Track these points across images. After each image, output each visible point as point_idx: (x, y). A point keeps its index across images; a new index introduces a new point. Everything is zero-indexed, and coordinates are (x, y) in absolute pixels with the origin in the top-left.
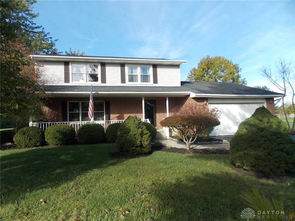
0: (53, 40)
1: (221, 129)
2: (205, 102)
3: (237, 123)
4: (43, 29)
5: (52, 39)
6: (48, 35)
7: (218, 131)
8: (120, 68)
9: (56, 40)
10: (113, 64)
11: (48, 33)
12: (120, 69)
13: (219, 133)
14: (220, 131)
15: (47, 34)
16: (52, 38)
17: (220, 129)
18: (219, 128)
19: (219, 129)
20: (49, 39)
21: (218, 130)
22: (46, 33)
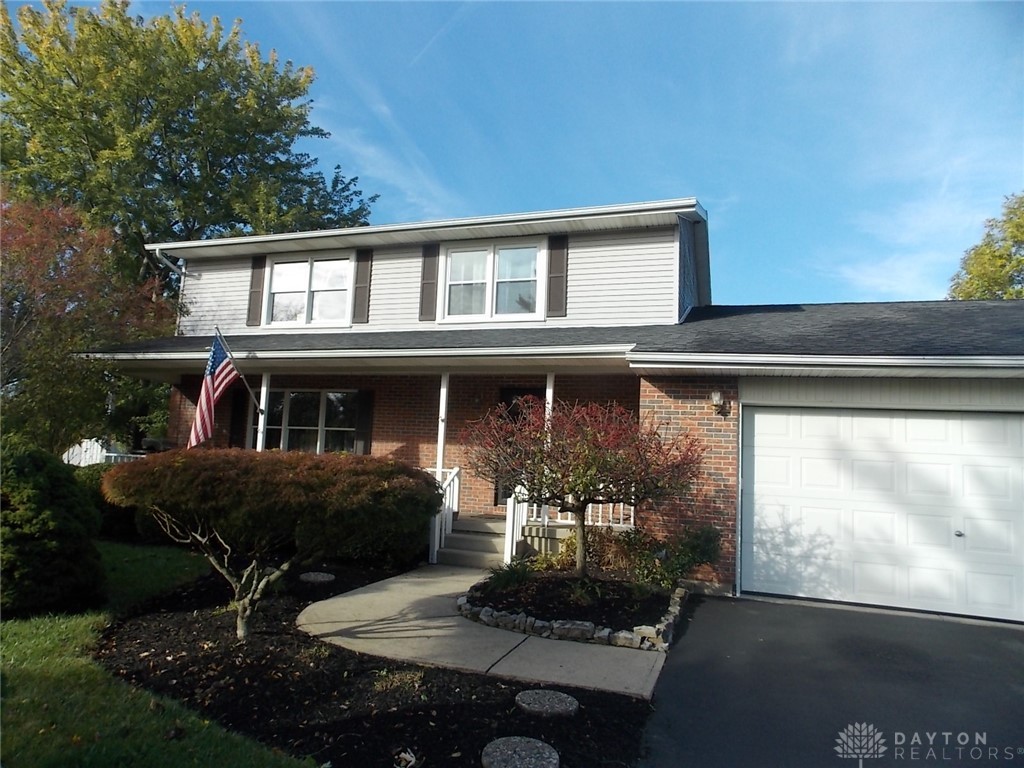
0: (365, 196)
1: (833, 563)
2: (716, 398)
3: (960, 535)
4: (337, 170)
5: (361, 197)
6: (352, 187)
7: (811, 570)
8: (420, 260)
9: (373, 199)
10: (397, 249)
11: (353, 180)
12: (420, 264)
13: (814, 579)
14: (825, 568)
15: (350, 183)
16: (360, 193)
17: (826, 558)
18: (817, 551)
19: (820, 561)
20: (353, 197)
21: (808, 563)
22: (347, 181)
